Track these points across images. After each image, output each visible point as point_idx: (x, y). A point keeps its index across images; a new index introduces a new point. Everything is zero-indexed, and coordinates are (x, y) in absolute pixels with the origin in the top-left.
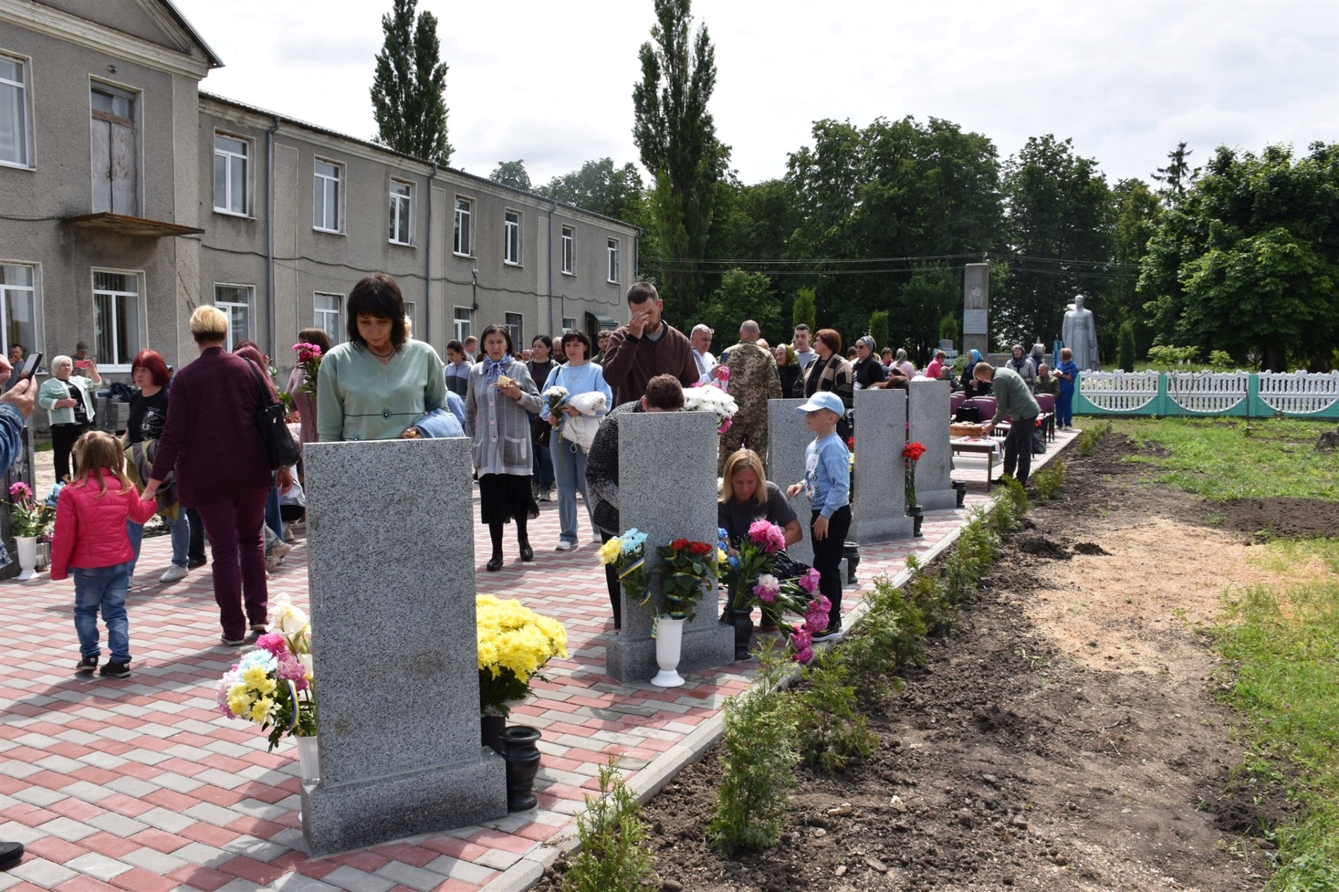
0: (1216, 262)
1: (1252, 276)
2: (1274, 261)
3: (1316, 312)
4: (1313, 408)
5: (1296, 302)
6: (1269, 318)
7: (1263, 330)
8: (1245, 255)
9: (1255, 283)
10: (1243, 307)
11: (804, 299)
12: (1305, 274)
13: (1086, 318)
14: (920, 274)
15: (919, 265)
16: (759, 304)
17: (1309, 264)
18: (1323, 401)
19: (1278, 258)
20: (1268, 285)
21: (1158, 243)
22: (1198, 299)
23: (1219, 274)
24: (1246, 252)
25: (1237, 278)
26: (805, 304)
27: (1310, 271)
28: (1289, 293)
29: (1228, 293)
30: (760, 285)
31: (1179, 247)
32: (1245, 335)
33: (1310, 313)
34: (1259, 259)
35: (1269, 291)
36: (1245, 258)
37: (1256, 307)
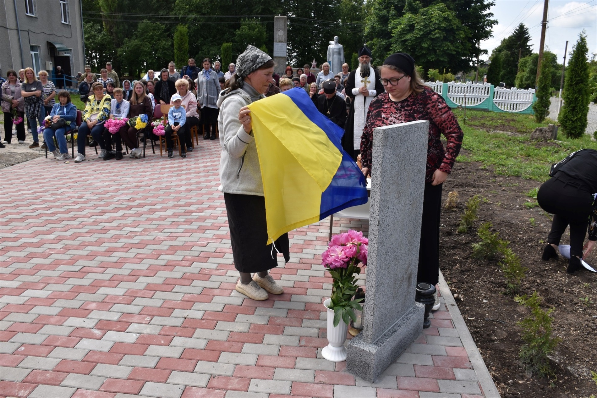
0: (409, 20)
1: (428, 29)
2: (440, 21)
3: (457, 50)
4: (474, 103)
5: (449, 44)
6: (435, 52)
7: (432, 58)
8: (424, 17)
9: (430, 33)
10: (423, 45)
11: (181, 32)
12: (453, 29)
13: (339, 49)
14: (245, 25)
15: (244, 20)
16: (159, 40)
17: (455, 24)
18: (479, 100)
19: (441, 19)
20: (437, 34)
21: (376, 9)
22: (400, 40)
23: (411, 27)
24: (425, 15)
25: (420, 30)
26: (182, 35)
27: (455, 28)
28: (445, 39)
29: (415, 37)
30: (159, 29)
31: (388, 12)
32: (423, 61)
33: (455, 51)
34: (432, 20)
35: (437, 37)
36: (424, 19)
37: (429, 46)
